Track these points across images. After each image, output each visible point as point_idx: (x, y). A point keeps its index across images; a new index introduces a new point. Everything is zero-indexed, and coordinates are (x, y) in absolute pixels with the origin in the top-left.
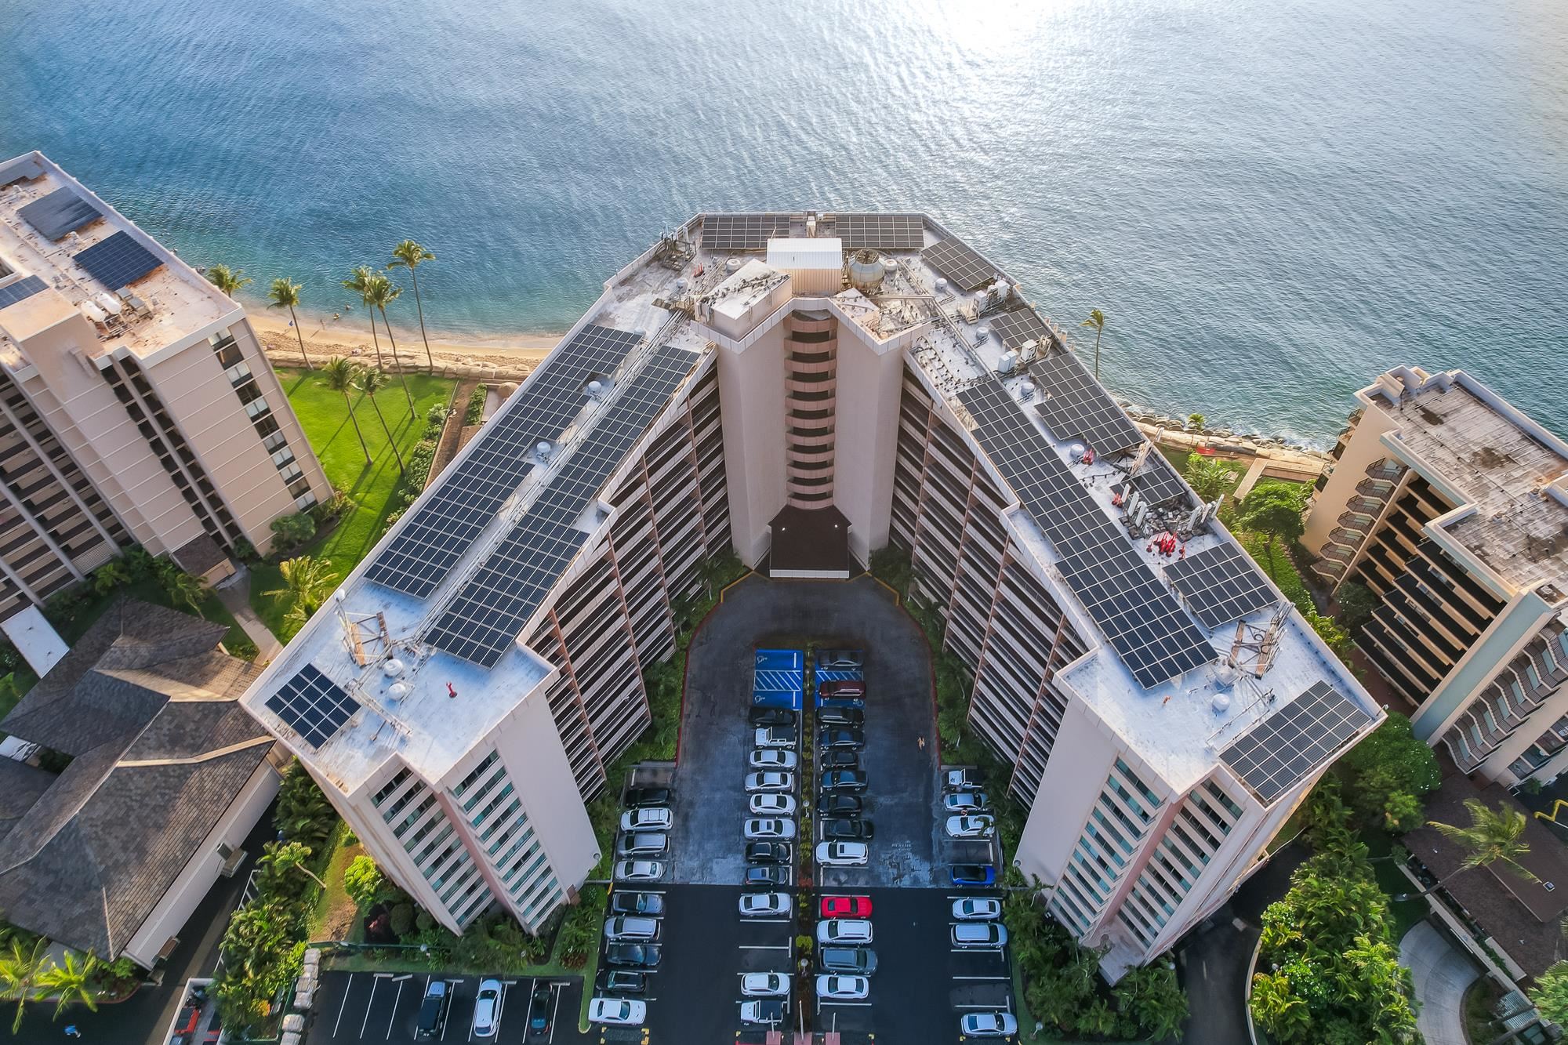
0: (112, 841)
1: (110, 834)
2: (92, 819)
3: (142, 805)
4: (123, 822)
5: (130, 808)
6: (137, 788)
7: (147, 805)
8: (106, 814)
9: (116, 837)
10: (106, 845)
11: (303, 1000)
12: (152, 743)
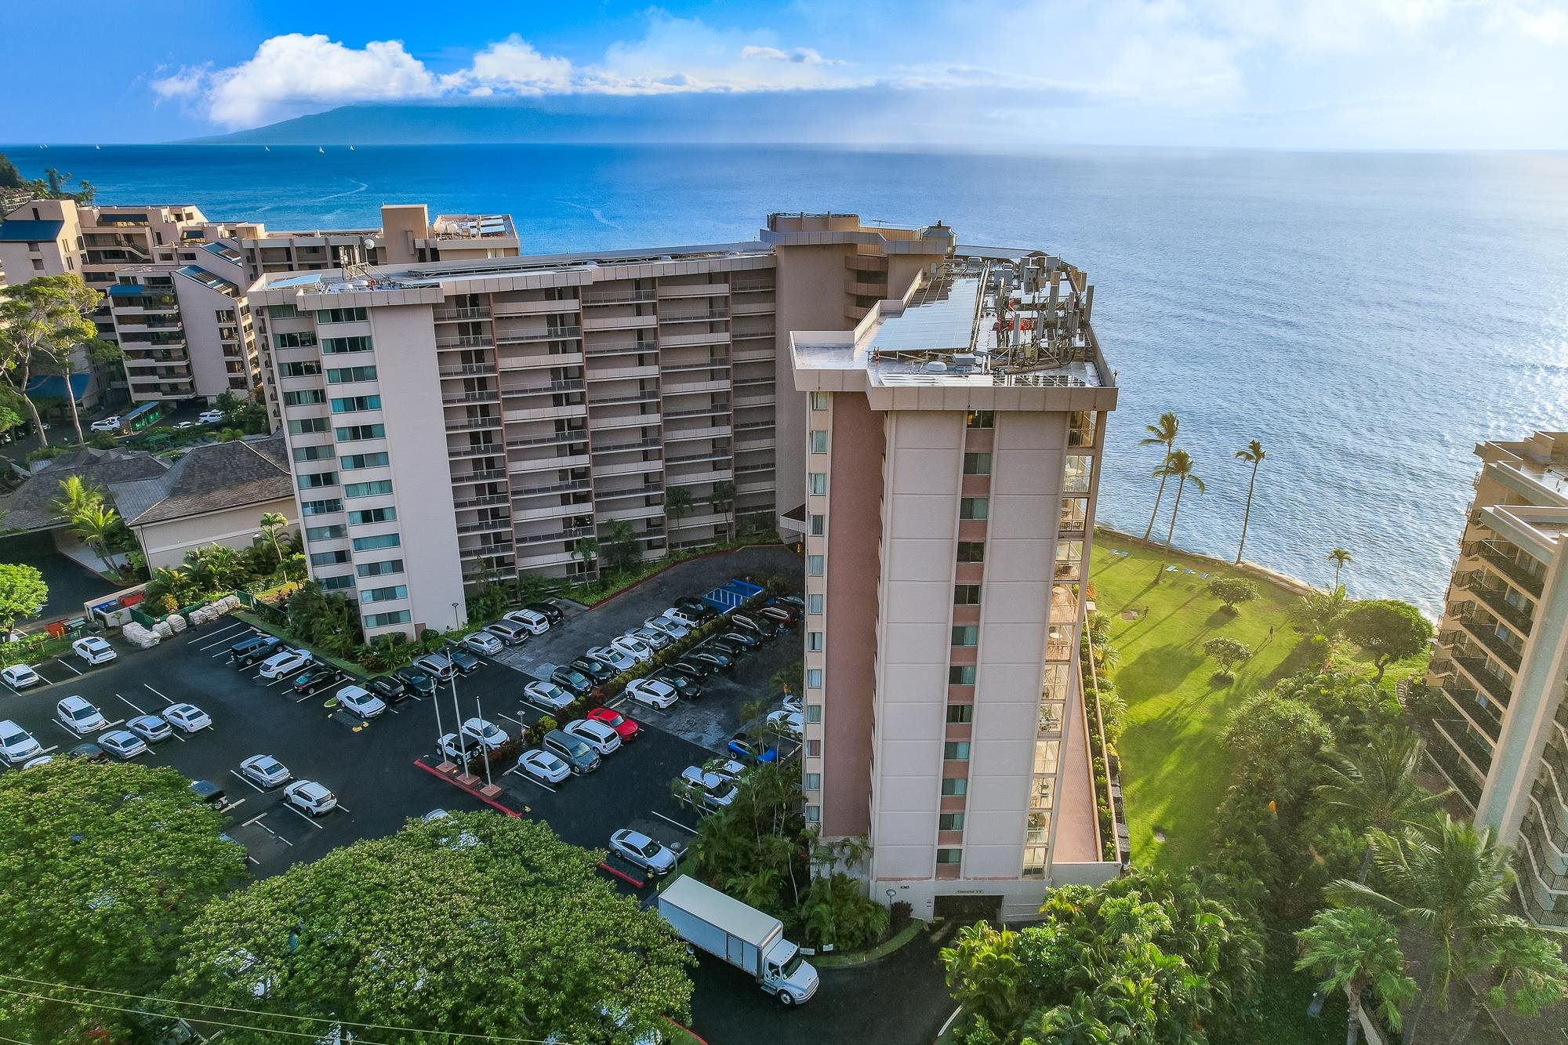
0: (198, 477)
1: (200, 472)
2: (199, 457)
3: (233, 471)
4: (214, 472)
5: (225, 468)
6: (239, 460)
7: (236, 473)
8: (209, 460)
9: (202, 477)
10: (192, 476)
11: (196, 616)
12: (272, 448)
